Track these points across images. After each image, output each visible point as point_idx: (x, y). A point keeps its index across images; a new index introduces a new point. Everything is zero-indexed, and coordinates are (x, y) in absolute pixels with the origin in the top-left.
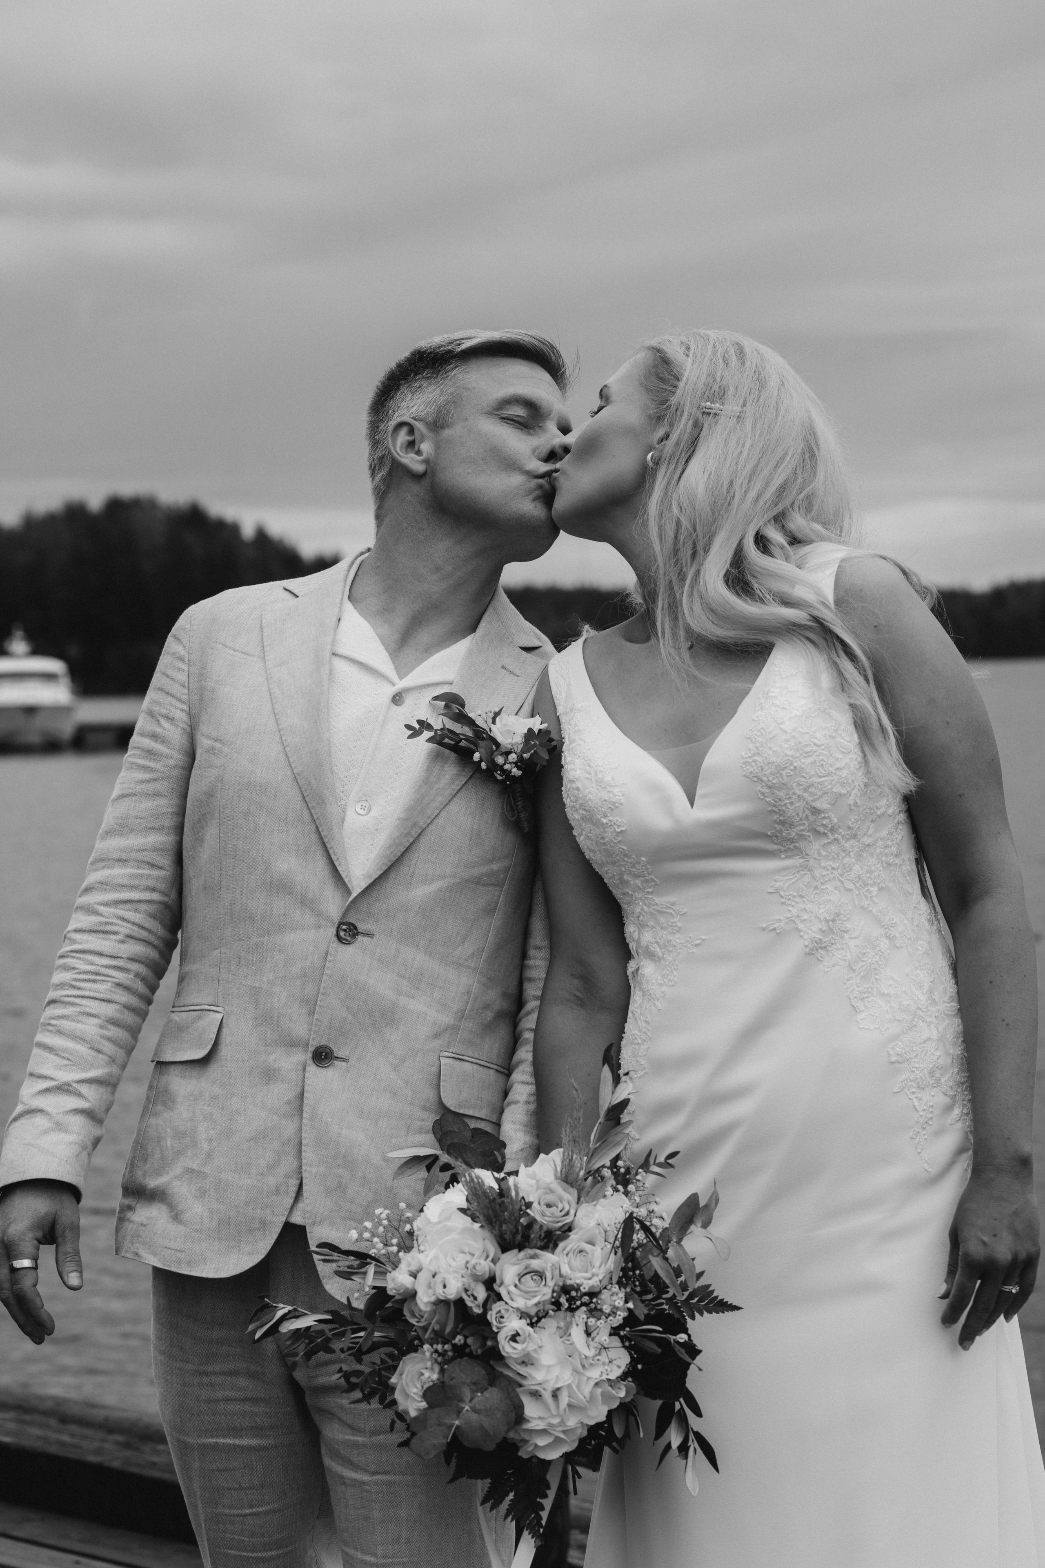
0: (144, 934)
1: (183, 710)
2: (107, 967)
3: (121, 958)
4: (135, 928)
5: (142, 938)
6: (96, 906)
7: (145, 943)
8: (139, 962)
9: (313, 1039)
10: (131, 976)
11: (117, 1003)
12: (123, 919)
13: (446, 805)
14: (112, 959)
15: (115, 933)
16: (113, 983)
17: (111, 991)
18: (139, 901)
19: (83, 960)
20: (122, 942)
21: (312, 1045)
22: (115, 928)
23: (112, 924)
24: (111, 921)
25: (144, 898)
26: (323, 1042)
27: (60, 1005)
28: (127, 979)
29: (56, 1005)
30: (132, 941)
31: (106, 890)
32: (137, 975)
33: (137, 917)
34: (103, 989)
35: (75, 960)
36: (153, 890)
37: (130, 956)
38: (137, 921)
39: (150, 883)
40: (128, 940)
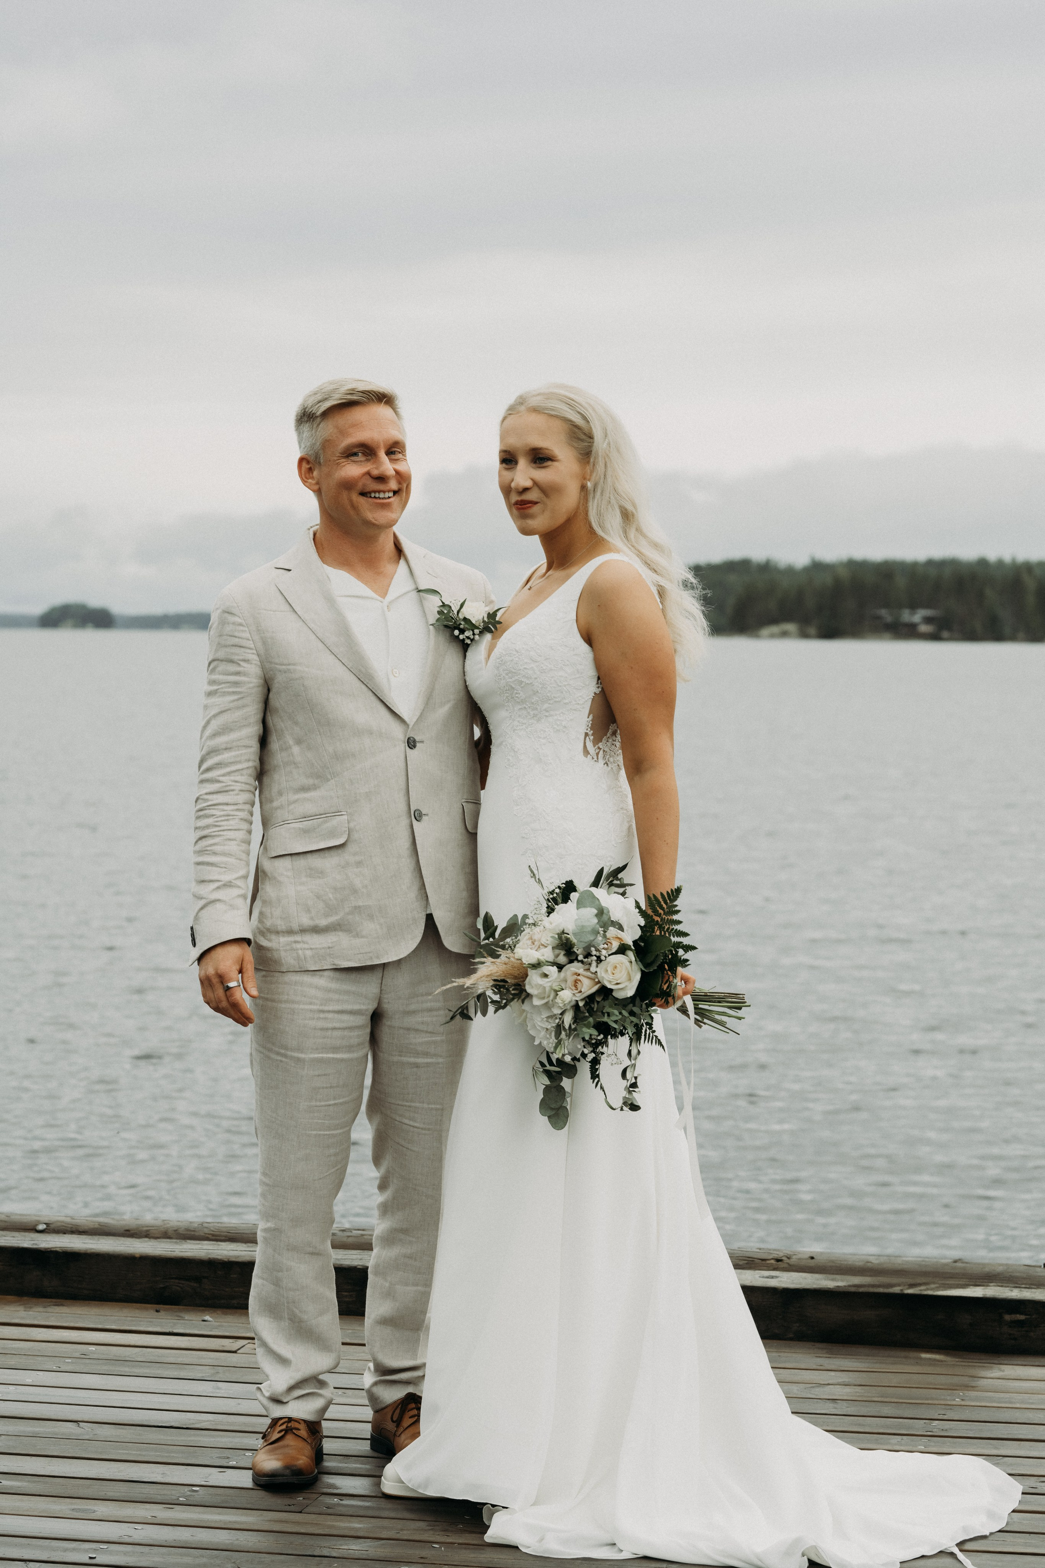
1: (253, 654)
2: (233, 810)
3: (240, 804)
4: (243, 785)
6: (217, 778)
12: (236, 782)
15: (233, 790)
16: (238, 818)
18: (243, 769)
19: (217, 809)
20: (238, 794)
22: (232, 788)
23: (230, 785)
24: (229, 784)
26: (416, 807)
27: (209, 838)
29: (207, 839)
31: (221, 767)
34: (233, 823)
35: (212, 811)
36: (249, 760)
37: (244, 801)
38: (243, 781)
39: (246, 757)
40: (241, 793)
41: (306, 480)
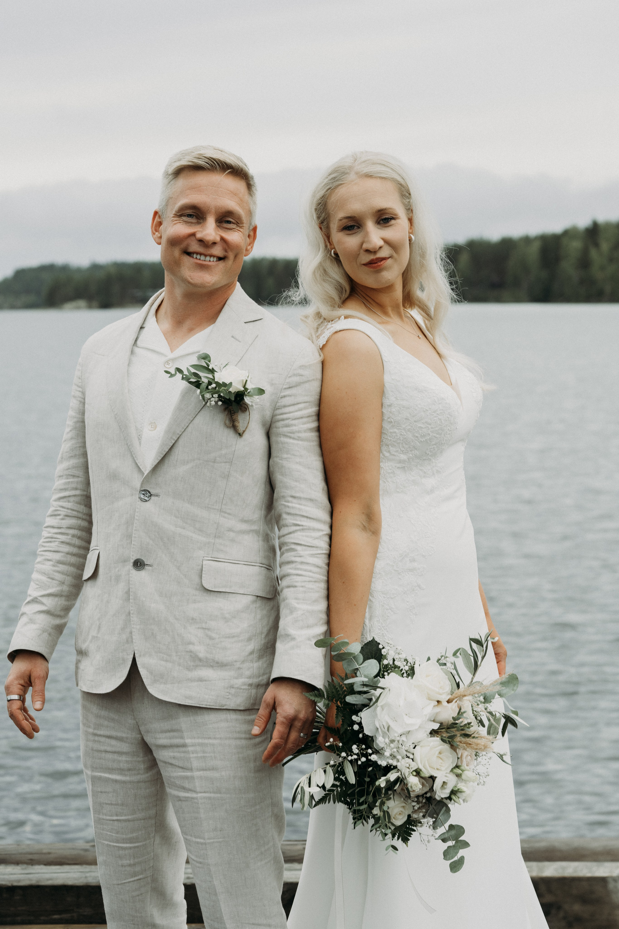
0: (75, 513)
2: (54, 533)
3: (63, 528)
4: (69, 511)
5: (73, 515)
7: (76, 518)
8: (75, 529)
9: (133, 556)
10: (69, 537)
11: (62, 552)
12: (63, 507)
13: (192, 421)
14: (59, 529)
15: (59, 515)
16: (59, 541)
17: (59, 546)
18: (69, 496)
20: (63, 519)
21: (132, 559)
22: (59, 513)
23: (58, 510)
25: (72, 494)
26: (138, 557)
28: (67, 538)
30: (69, 518)
32: (73, 536)
33: (69, 505)
34: (55, 545)
36: (76, 489)
37: (66, 526)
38: (69, 507)
39: (74, 485)
40: (66, 518)
41: (154, 232)
